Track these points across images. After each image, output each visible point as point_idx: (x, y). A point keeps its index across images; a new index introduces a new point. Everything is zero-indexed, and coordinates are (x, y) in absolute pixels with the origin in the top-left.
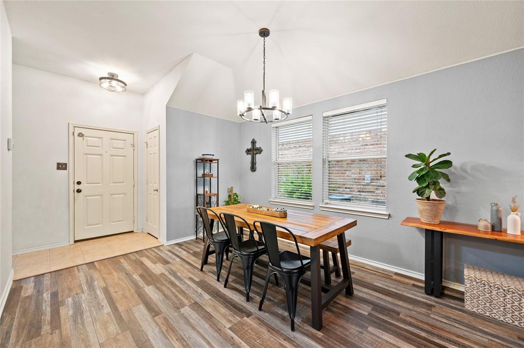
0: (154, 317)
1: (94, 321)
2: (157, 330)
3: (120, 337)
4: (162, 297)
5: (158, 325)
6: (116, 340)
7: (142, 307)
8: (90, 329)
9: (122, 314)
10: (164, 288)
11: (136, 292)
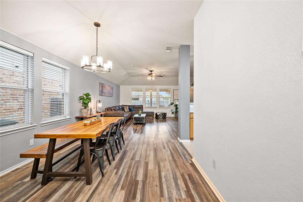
0: (148, 162)
1: (168, 170)
2: (150, 158)
3: (160, 160)
4: (139, 168)
5: (149, 159)
6: (162, 160)
7: (149, 168)
8: (170, 168)
9: (158, 168)
10: (134, 174)
11: (147, 179)
